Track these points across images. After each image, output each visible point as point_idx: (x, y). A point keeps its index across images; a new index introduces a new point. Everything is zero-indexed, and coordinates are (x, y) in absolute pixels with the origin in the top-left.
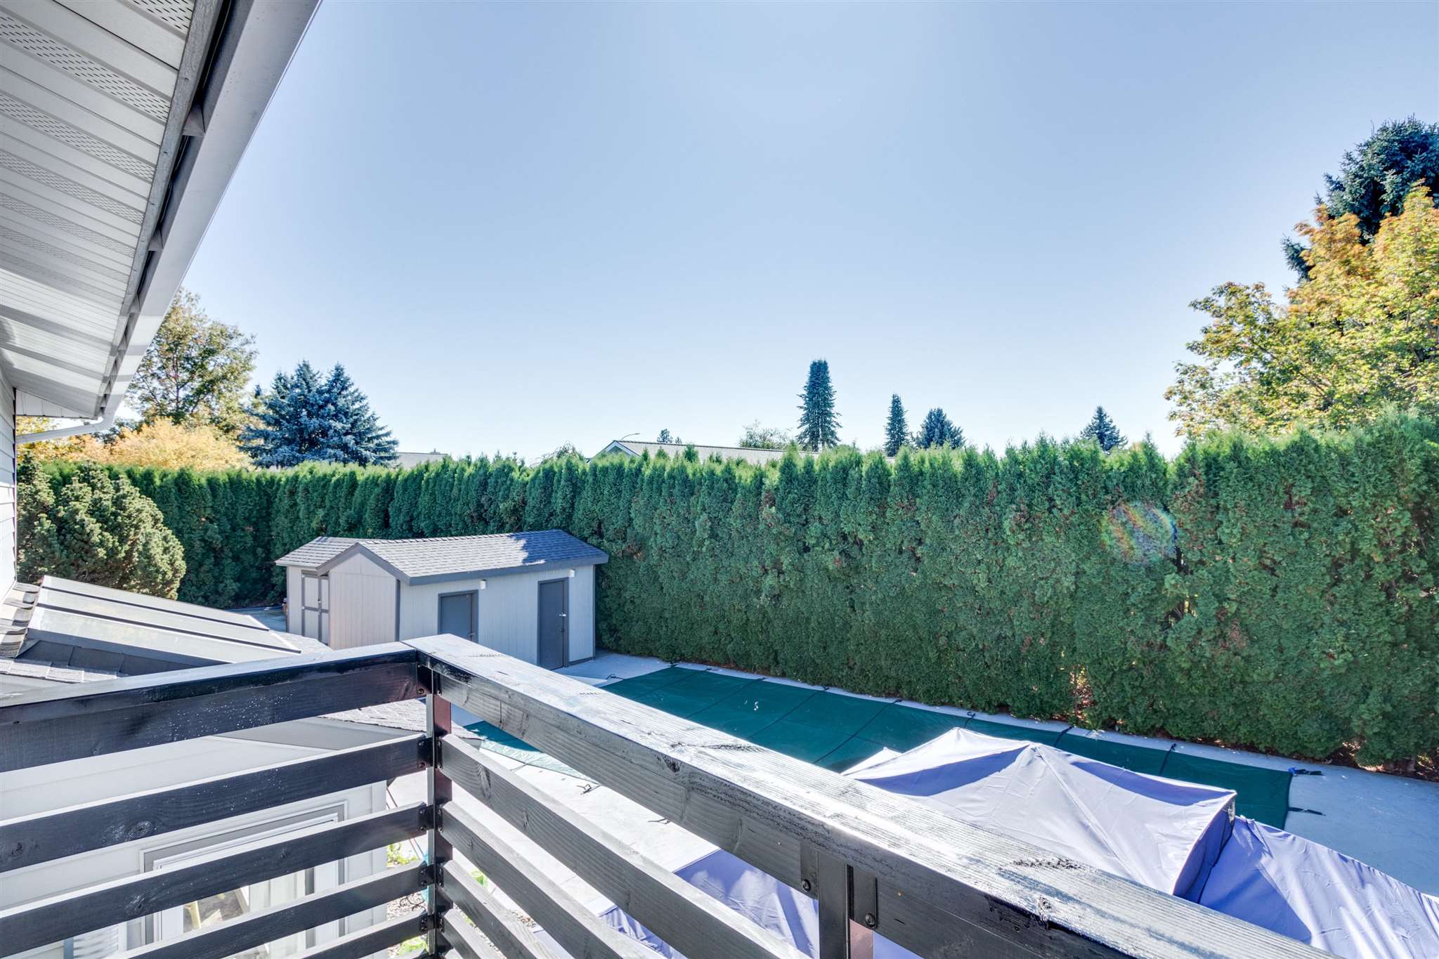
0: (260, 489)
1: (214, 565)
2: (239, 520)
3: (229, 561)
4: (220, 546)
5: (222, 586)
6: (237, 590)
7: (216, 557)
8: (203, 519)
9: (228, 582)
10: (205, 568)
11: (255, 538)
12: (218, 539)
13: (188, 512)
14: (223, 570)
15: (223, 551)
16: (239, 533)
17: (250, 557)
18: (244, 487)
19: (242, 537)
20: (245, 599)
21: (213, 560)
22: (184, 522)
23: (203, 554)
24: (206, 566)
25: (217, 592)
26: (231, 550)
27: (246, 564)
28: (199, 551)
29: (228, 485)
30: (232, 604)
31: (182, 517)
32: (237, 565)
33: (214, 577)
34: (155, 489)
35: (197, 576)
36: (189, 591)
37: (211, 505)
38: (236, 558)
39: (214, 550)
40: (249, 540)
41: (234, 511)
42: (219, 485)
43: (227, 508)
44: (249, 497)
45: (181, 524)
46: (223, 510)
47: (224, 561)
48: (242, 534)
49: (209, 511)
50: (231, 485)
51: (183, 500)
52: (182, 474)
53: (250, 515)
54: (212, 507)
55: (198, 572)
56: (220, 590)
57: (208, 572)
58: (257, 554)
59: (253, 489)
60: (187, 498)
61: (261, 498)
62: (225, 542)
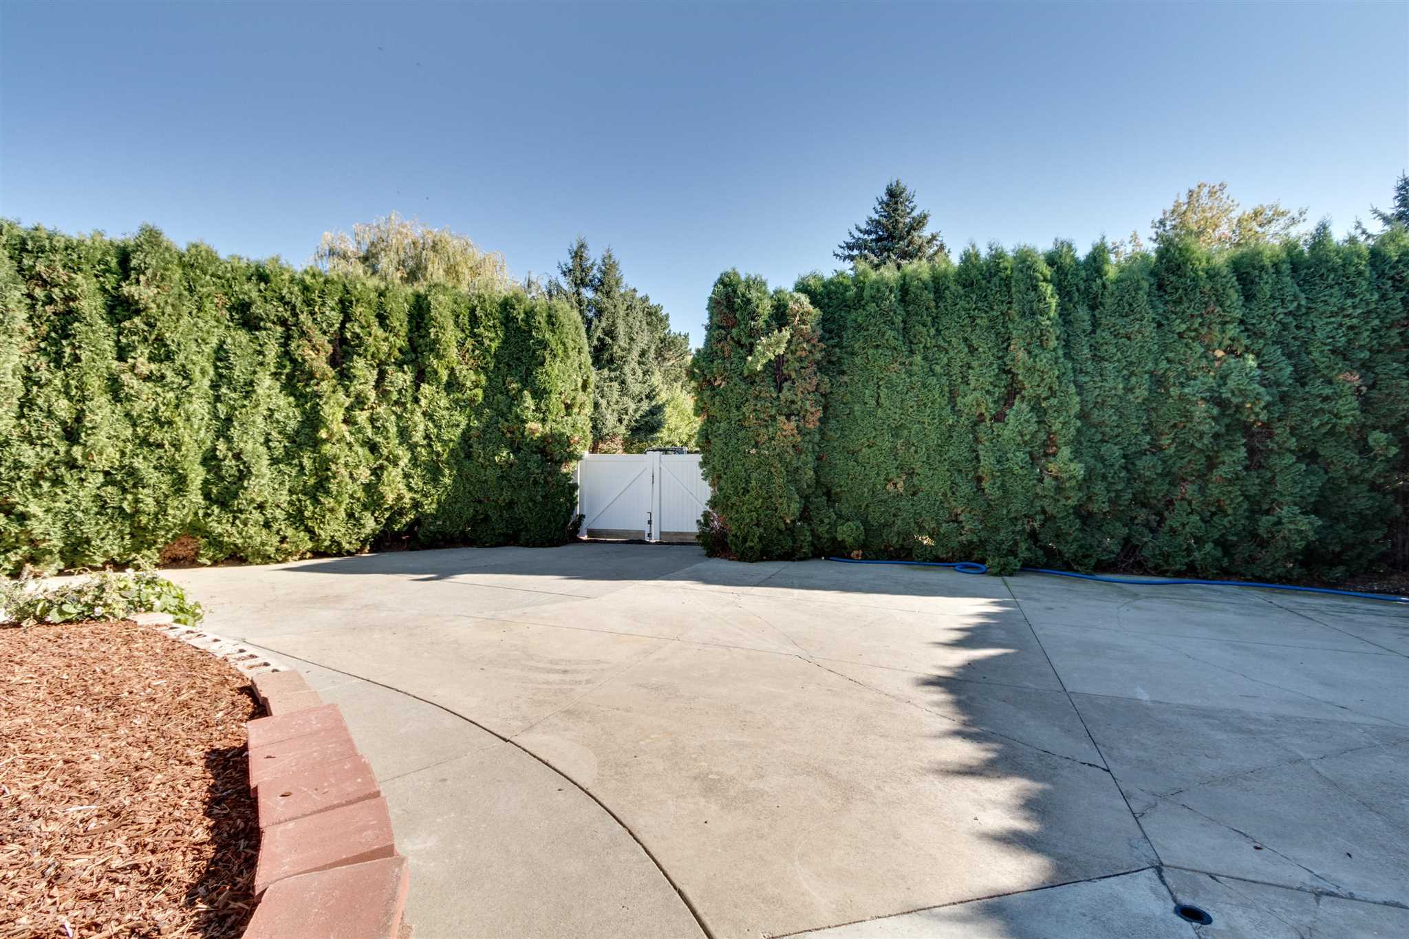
0: (1382, 275)
1: (1246, 468)
2: (1318, 355)
3: (1290, 459)
4: (1264, 416)
5: (1265, 521)
6: (1312, 536)
7: (1252, 451)
8: (1219, 353)
9: (1284, 512)
10: (1222, 471)
11: (1366, 404)
12: (1258, 397)
13: (1181, 335)
14: (1271, 482)
15: (1270, 436)
16: (1317, 387)
17: (1352, 457)
18: (1333, 270)
19: (1326, 399)
20: (1332, 565)
21: (1243, 452)
22: (1169, 361)
23: (1216, 436)
24: (1224, 468)
25: (1254, 535)
26: (1293, 431)
27: (1337, 471)
28: (1205, 428)
29: (1285, 267)
30: (1295, 573)
31: (1164, 348)
32: (1308, 472)
33: (1247, 497)
34: (1104, 286)
35: (1202, 490)
36: (1184, 525)
37: (1238, 314)
38: (1309, 456)
39: (1246, 429)
40: (1349, 409)
41: (1302, 333)
42: (1262, 268)
43: (1285, 327)
44: (1351, 295)
45: (1164, 365)
46: (1271, 329)
47: (1274, 459)
48: (1328, 391)
49: (1233, 330)
50: (1295, 269)
51: (1170, 307)
52: (1168, 250)
53: (1349, 342)
54: (1242, 322)
55: (1207, 482)
56: (1262, 531)
57: (1230, 482)
58: (1371, 450)
59: (1360, 274)
60: (1179, 302)
61: (1384, 297)
62: (1278, 409)
